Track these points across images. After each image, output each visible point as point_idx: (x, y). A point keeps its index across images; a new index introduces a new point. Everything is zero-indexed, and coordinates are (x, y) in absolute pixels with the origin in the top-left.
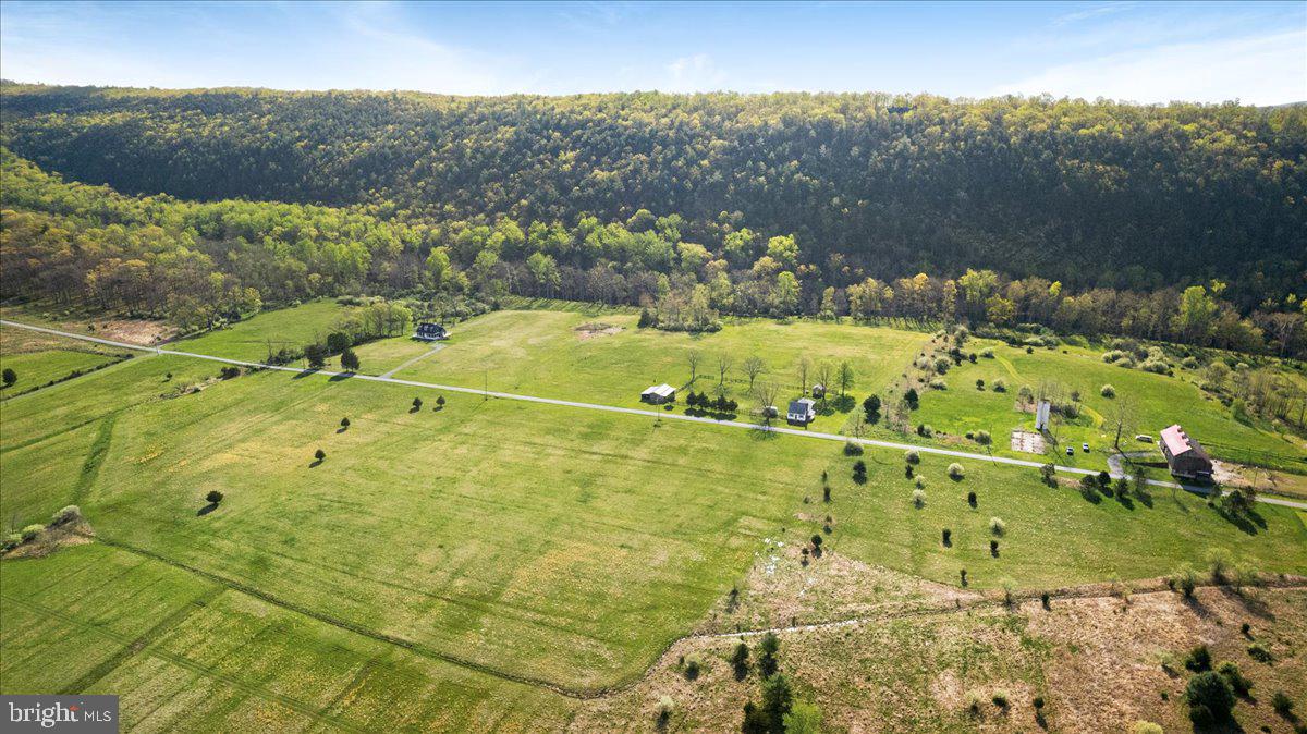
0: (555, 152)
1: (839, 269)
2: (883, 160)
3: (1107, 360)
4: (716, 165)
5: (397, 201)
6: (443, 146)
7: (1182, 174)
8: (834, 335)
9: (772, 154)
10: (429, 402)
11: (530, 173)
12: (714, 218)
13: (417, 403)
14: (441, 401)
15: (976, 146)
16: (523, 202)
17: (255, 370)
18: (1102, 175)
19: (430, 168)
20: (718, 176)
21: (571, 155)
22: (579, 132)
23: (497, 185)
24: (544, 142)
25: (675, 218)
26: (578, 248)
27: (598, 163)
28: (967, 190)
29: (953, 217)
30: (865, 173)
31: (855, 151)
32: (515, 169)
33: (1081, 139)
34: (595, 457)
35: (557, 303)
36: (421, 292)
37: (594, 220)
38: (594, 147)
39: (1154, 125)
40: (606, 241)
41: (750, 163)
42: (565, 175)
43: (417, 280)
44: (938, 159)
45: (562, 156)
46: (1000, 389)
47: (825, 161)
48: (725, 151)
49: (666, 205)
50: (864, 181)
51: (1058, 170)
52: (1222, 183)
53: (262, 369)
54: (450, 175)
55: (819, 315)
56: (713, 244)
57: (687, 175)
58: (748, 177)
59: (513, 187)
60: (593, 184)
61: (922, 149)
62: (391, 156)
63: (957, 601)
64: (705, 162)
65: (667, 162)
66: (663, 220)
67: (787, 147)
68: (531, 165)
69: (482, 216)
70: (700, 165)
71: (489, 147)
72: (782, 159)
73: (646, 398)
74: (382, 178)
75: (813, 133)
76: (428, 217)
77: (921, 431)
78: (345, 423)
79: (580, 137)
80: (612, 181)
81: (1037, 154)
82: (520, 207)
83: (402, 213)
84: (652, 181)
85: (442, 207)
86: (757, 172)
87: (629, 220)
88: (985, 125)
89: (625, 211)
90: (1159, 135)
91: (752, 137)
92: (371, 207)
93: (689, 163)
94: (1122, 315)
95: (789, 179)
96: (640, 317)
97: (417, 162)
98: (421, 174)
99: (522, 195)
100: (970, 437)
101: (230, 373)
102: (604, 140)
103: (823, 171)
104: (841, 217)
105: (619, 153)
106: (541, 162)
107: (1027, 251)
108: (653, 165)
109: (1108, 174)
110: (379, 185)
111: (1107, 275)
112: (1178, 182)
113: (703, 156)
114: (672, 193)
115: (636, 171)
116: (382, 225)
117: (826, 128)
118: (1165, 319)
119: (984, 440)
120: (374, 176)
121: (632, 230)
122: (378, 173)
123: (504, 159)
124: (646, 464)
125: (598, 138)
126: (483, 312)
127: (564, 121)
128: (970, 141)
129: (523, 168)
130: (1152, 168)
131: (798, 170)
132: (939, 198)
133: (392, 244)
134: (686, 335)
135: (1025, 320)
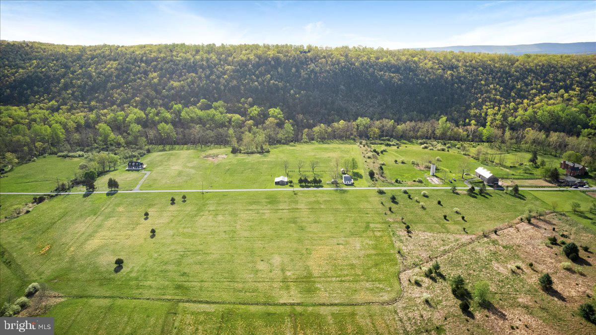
0: (146, 73)
1: (302, 121)
2: (306, 74)
3: (423, 148)
4: (232, 78)
5: (57, 101)
6: (75, 72)
7: (420, 76)
8: (320, 149)
9: (257, 72)
10: (178, 199)
11: (135, 84)
12: (239, 102)
13: (173, 200)
14: (184, 197)
15: (343, 67)
16: (137, 99)
17: (52, 196)
18: (393, 77)
19: (71, 83)
20: (235, 82)
21: (155, 74)
22: (155, 63)
23: (119, 91)
24: (137, 68)
25: (220, 103)
26: (177, 120)
27: (171, 78)
28: (344, 85)
29: (341, 97)
30: (300, 79)
31: (294, 70)
32: (126, 82)
33: (382, 63)
34: (285, 211)
35: (177, 147)
36: (97, 148)
37: (180, 106)
38: (166, 70)
39: (404, 58)
40: (192, 115)
41: (248, 76)
42: (155, 85)
43: (93, 142)
44: (329, 73)
45: (151, 75)
46: (403, 163)
47: (281, 74)
48: (234, 71)
49: (213, 97)
50: (301, 84)
51: (376, 76)
52: (433, 80)
53: (56, 195)
54: (87, 86)
55: (302, 141)
56: (243, 114)
57: (219, 83)
58: (248, 83)
59: (128, 92)
60: (172, 88)
61: (321, 69)
62: (43, 77)
63: (471, 239)
64: (226, 76)
65: (208, 77)
66: (215, 104)
67: (262, 69)
68: (135, 80)
69: (115, 106)
70: (223, 78)
71: (107, 71)
72: (262, 74)
73: (277, 183)
74: (41, 89)
75: (273, 63)
76: (82, 109)
77: (397, 181)
78: (147, 214)
79: (156, 66)
80: (183, 87)
81: (367, 70)
82: (136, 101)
83: (64, 107)
84: (203, 86)
85: (88, 104)
86: (253, 81)
87: (198, 105)
88: (343, 59)
89: (194, 101)
90: (407, 62)
91: (245, 65)
92: (41, 105)
93: (219, 77)
94: (418, 131)
95: (268, 82)
96: (231, 149)
97: (62, 80)
98: (66, 87)
99: (134, 96)
100: (414, 181)
101: (40, 200)
102: (170, 67)
103: (282, 79)
104: (296, 98)
105: (181, 73)
106: (140, 79)
107: (371, 109)
108: (200, 78)
109: (396, 78)
110: (41, 93)
111: (405, 116)
112: (419, 80)
113: (225, 74)
114: (215, 91)
115: (193, 82)
116: (56, 114)
117: (277, 60)
118: (433, 132)
119: (420, 182)
120: (36, 88)
121: (201, 109)
122: (38, 86)
123: (118, 77)
124: (309, 210)
125: (167, 65)
126: (144, 154)
127: (144, 58)
128: (340, 65)
129: (131, 82)
130: (409, 74)
131: (271, 79)
132: (333, 89)
133: (69, 124)
134: (258, 155)
135: (383, 136)
